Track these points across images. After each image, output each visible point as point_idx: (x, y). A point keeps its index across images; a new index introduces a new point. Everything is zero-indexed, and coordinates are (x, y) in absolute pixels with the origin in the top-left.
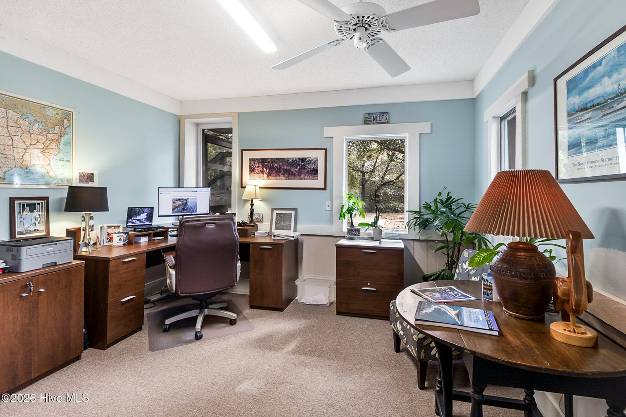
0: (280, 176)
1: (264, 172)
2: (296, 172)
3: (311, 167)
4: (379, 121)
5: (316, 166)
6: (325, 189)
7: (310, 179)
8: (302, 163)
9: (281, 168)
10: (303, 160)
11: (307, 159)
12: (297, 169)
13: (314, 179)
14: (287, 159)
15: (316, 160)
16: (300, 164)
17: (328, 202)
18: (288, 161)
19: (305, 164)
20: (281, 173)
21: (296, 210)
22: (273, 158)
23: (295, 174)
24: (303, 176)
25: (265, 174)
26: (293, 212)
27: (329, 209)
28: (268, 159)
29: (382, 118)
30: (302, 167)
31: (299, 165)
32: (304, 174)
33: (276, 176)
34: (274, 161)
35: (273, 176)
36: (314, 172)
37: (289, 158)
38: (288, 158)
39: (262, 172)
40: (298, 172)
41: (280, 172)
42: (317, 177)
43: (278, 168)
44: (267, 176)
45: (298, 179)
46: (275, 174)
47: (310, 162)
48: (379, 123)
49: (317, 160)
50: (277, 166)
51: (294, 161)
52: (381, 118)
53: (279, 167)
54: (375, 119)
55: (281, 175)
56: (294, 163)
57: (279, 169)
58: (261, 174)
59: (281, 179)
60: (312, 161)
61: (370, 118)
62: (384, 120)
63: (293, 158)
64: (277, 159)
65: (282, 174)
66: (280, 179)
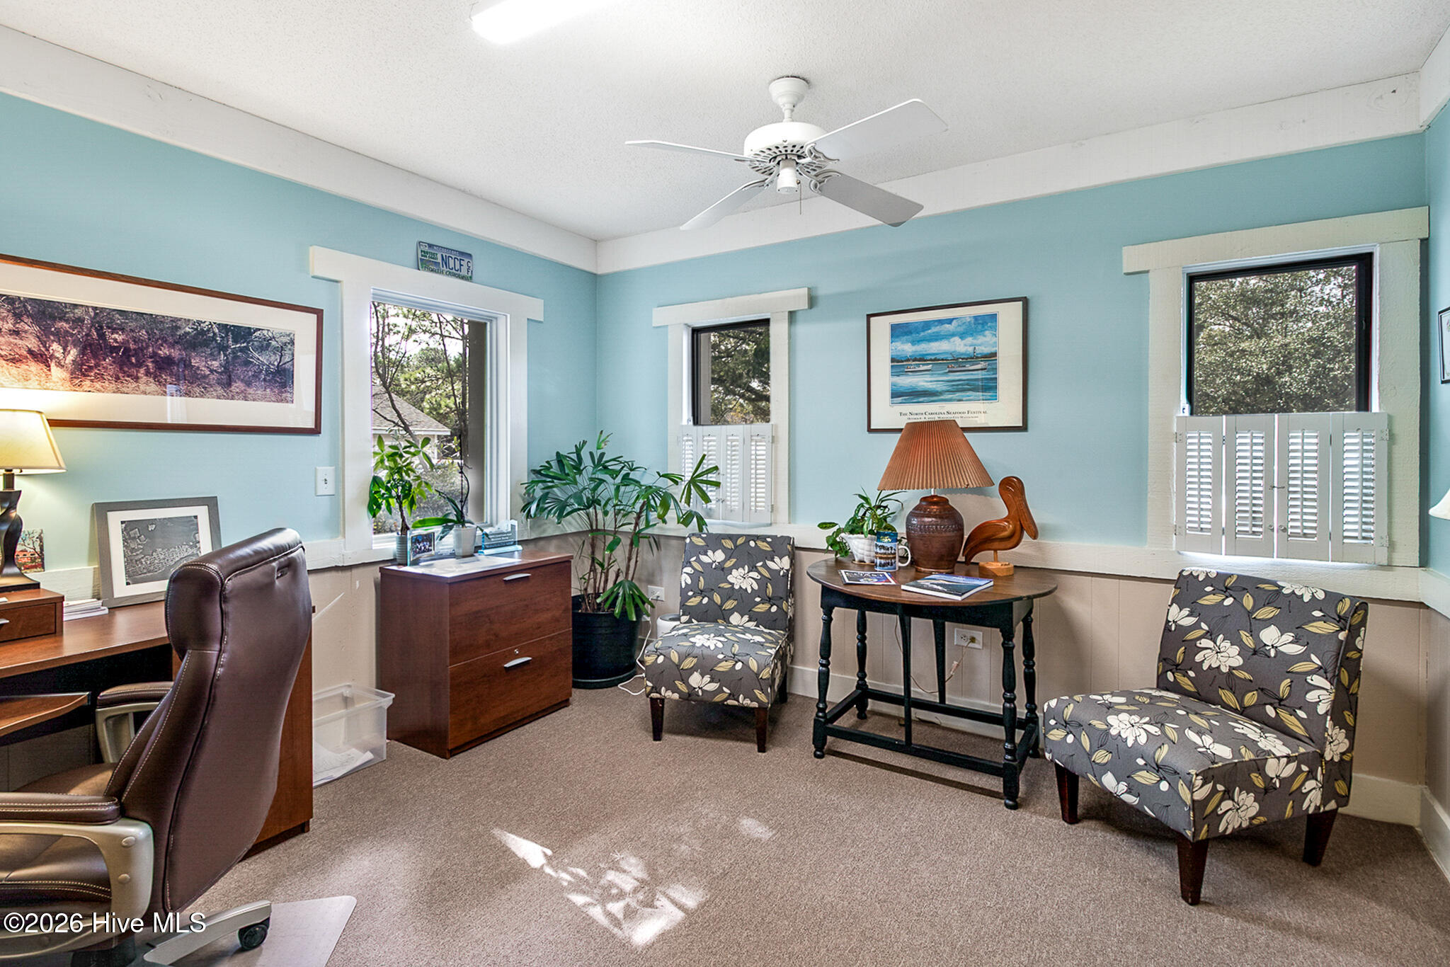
0: (137, 379)
1: (52, 357)
2: (212, 371)
3: (267, 359)
4: (454, 271)
5: (287, 359)
6: (316, 431)
7: (264, 398)
8: (235, 342)
9: (142, 349)
10: (242, 333)
11: (257, 334)
12: (216, 364)
13: (281, 401)
14: (175, 323)
15: (286, 339)
16: (228, 347)
17: (326, 471)
18: (178, 328)
19: (247, 348)
20: (142, 371)
21: (211, 503)
22: (103, 310)
23: (205, 377)
24: (237, 386)
25: (59, 365)
26: (202, 512)
27: (329, 489)
28: (76, 306)
29: (461, 265)
30: (236, 357)
31: (223, 348)
32: (242, 381)
33: (117, 378)
34: (103, 319)
35: (100, 377)
36: (281, 379)
37: (180, 320)
38: (175, 320)
39: (42, 358)
40: (221, 373)
41: (139, 365)
42: (292, 393)
43: (127, 350)
44: (66, 375)
45: (219, 398)
46: (112, 369)
47: (265, 345)
48: (454, 275)
49: (292, 342)
50: (125, 342)
51: (203, 332)
52: (457, 262)
53: (132, 346)
54: (445, 261)
55: (144, 379)
56: (201, 338)
57: (136, 355)
58: (34, 367)
59: (145, 393)
60: (273, 343)
61: (434, 256)
62: (464, 272)
63: (199, 322)
64: (122, 312)
65: (148, 373)
66: (136, 391)
